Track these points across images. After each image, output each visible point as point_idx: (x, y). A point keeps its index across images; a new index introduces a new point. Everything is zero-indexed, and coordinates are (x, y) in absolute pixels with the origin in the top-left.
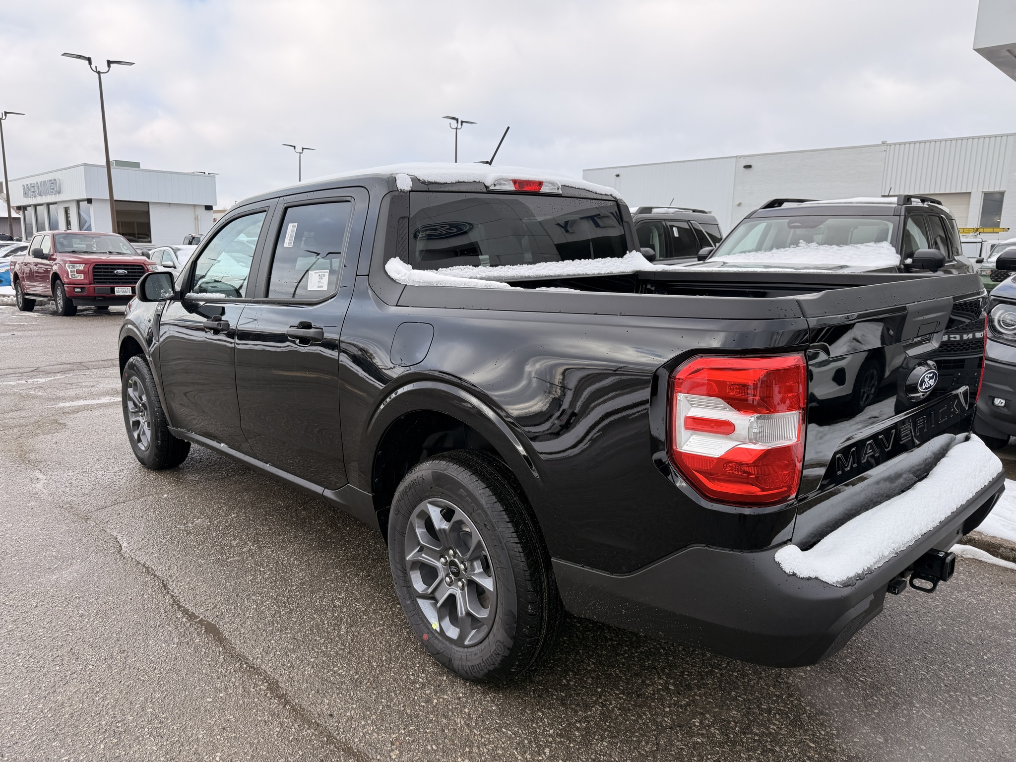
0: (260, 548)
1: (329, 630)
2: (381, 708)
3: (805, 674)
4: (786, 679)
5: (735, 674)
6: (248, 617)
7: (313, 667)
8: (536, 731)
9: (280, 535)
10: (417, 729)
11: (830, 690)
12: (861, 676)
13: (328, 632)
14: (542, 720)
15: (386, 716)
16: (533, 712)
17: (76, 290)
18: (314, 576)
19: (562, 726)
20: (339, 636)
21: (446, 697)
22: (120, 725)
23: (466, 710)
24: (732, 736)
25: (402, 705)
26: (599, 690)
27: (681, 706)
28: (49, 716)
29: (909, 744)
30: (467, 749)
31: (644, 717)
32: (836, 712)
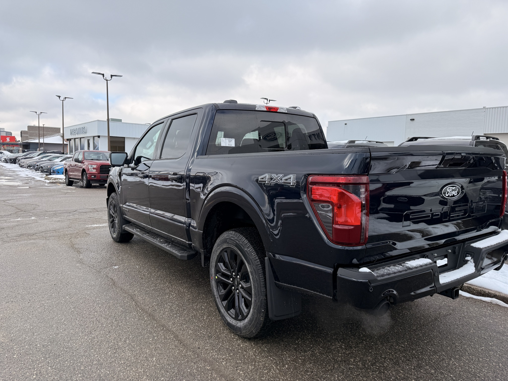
0: (172, 285)
1: (199, 317)
2: (219, 347)
3: (404, 345)
4: (395, 347)
5: (373, 344)
6: (166, 311)
7: (192, 330)
8: (283, 359)
9: (180, 280)
10: (234, 355)
11: (414, 352)
12: (430, 348)
13: (199, 318)
14: (286, 355)
15: (221, 350)
16: (282, 351)
17: (92, 177)
18: (194, 297)
19: (294, 357)
20: (203, 320)
21: (246, 344)
22: (116, 346)
23: (254, 350)
24: (367, 366)
25: (228, 346)
26: (311, 346)
27: (346, 354)
28: (89, 341)
29: (445, 374)
30: (253, 363)
31: (330, 357)
32: (415, 360)
